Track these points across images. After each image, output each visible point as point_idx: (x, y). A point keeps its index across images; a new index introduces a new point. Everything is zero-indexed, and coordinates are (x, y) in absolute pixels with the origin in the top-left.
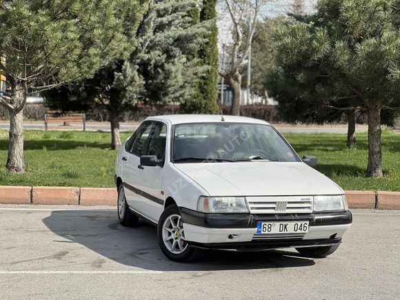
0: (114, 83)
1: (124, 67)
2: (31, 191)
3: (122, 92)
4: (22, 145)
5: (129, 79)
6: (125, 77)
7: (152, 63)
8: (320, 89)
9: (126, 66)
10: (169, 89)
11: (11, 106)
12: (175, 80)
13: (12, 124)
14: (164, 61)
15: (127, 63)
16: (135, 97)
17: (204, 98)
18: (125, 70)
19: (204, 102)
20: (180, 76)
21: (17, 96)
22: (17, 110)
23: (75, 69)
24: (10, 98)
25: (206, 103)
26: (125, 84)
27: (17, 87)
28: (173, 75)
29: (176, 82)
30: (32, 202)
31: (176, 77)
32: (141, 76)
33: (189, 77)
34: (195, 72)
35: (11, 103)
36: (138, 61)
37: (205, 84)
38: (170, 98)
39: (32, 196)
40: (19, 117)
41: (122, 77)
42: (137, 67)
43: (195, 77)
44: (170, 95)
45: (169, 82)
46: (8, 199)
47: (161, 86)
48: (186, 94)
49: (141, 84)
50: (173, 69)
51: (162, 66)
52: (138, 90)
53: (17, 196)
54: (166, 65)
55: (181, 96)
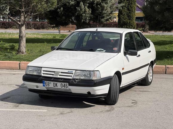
0: (77, 12)
1: (81, 5)
2: (20, 64)
3: (81, 17)
4: (25, 41)
5: (83, 10)
6: (81, 9)
7: (95, 3)
8: (167, 14)
9: (81, 4)
10: (104, 15)
11: (19, 23)
12: (107, 11)
13: (20, 31)
14: (101, 2)
15: (82, 3)
16: (88, 19)
17: (129, 20)
18: (81, 6)
19: (129, 21)
20: (109, 9)
21: (22, 18)
22: (22, 25)
23: (46, 5)
24: (19, 19)
25: (130, 22)
26: (81, 13)
27: (22, 14)
28: (105, 8)
29: (107, 12)
30: (20, 69)
31: (107, 9)
32: (90, 9)
33: (114, 9)
34: (117, 7)
35: (20, 22)
36: (88, 2)
37: (129, 13)
38: (104, 19)
39: (20, 66)
40: (23, 28)
41: (79, 10)
42: (88, 5)
43: (117, 9)
44: (105, 18)
45: (104, 12)
46: (9, 67)
47: (100, 13)
48: (112, 17)
49: (90, 13)
50: (105, 5)
51: (100, 4)
52: (89, 15)
53: (13, 66)
54: (102, 4)
55: (109, 18)
